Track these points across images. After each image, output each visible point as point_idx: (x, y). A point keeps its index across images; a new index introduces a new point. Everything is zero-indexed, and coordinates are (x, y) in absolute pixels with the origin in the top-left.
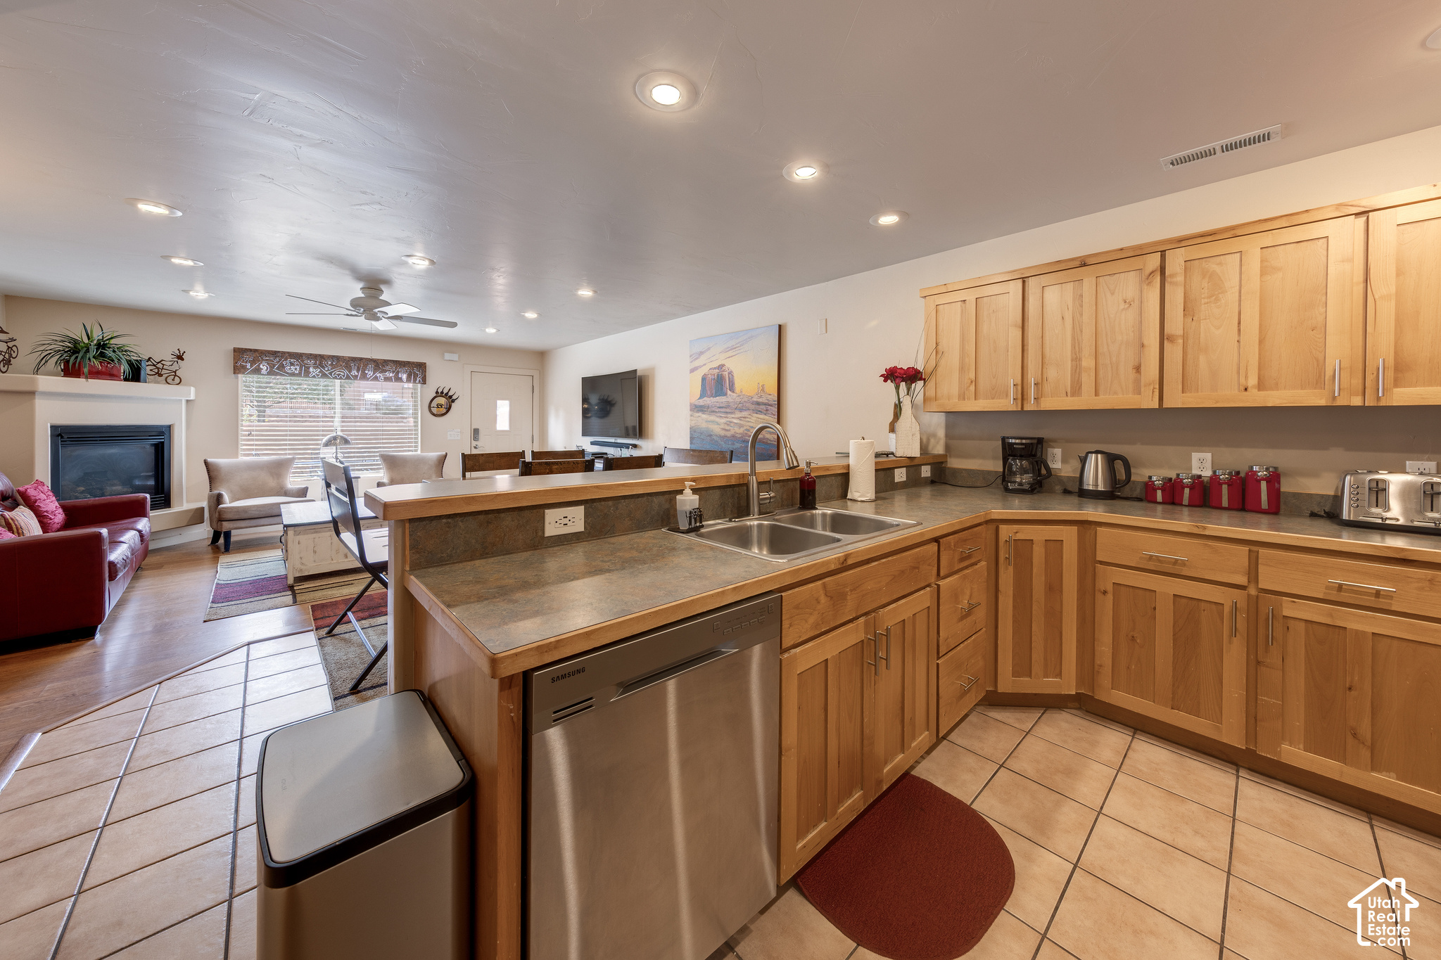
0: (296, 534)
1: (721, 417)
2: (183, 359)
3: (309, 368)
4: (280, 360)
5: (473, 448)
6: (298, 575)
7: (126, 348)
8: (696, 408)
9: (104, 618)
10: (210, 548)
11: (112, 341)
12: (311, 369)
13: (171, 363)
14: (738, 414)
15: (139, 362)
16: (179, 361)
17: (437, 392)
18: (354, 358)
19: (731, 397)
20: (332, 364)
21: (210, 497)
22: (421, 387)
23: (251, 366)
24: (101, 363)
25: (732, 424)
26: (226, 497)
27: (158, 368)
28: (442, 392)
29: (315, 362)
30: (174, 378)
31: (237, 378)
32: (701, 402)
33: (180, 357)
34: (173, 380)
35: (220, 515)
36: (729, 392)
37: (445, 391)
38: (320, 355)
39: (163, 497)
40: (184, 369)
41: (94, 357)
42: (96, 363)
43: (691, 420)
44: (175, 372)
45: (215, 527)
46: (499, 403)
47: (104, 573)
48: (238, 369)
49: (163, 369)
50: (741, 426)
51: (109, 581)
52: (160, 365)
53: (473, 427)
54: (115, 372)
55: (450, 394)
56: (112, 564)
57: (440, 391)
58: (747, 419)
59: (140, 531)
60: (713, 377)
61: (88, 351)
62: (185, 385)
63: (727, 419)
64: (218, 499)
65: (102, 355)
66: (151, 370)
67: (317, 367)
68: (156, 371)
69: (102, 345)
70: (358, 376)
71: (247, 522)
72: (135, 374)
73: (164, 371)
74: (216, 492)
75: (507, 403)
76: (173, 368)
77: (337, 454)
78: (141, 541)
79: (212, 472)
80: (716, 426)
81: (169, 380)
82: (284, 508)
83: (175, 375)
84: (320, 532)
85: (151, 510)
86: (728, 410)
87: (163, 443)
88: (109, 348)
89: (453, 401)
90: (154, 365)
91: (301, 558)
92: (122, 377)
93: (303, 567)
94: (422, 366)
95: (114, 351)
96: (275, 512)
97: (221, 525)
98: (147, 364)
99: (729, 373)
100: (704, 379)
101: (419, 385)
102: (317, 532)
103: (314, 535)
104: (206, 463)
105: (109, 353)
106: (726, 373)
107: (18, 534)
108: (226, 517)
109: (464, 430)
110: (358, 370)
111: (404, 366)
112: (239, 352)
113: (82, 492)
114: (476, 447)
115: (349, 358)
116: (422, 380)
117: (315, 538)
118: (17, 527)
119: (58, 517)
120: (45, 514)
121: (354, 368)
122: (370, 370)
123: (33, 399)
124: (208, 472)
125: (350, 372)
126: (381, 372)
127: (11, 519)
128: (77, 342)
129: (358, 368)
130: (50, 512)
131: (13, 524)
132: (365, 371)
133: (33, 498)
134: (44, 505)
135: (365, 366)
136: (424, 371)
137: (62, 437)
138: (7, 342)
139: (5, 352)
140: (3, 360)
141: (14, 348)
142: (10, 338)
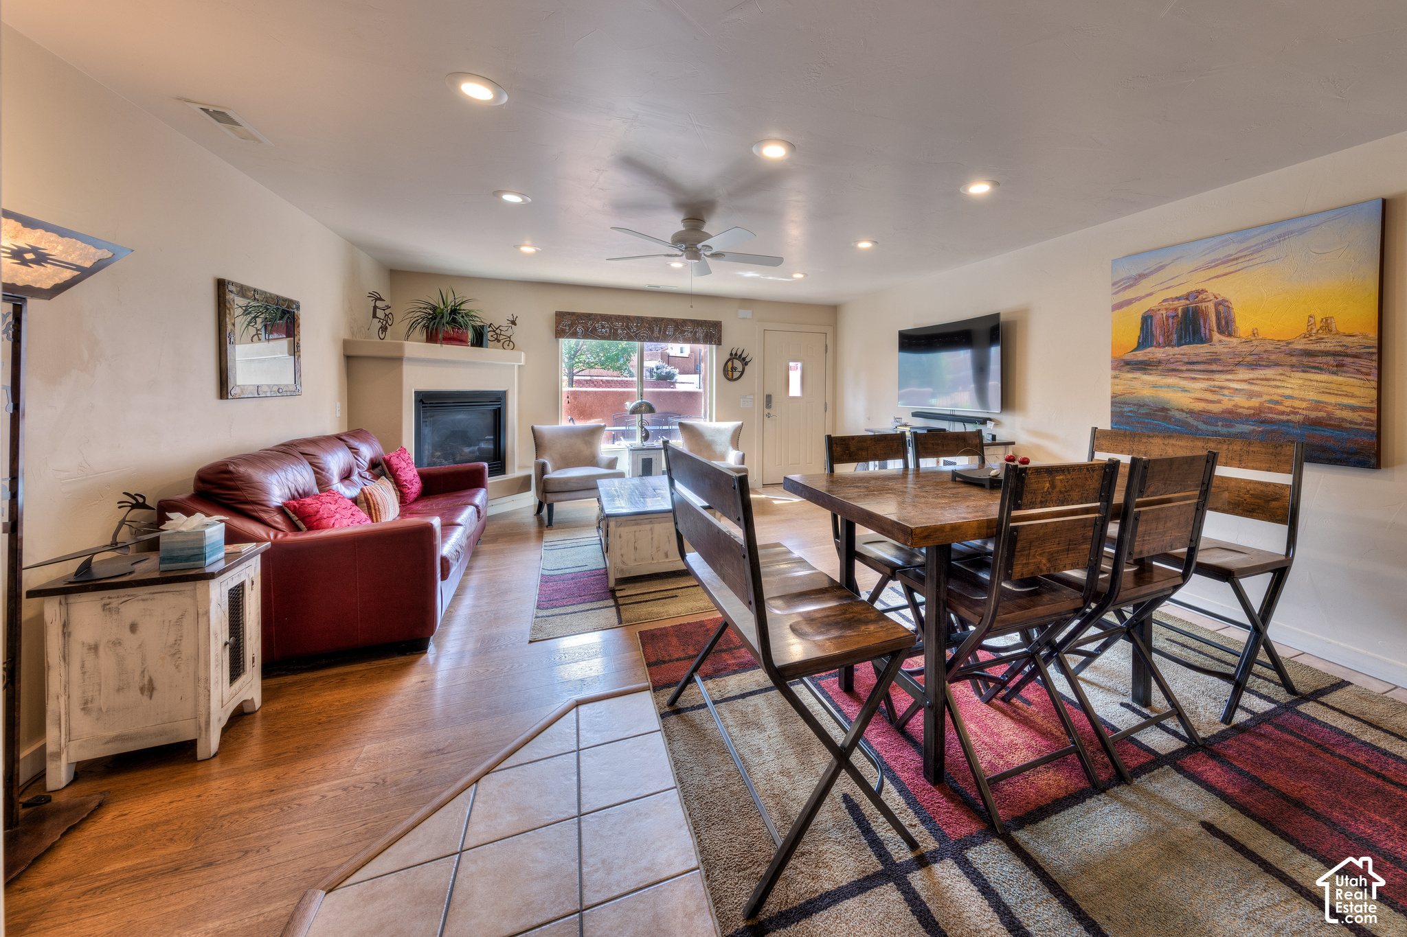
0: (618, 525)
1: (1195, 379)
2: (515, 325)
3: (617, 330)
4: (593, 323)
5: (765, 416)
6: (619, 576)
7: (472, 313)
8: (1125, 365)
9: (436, 628)
10: (535, 517)
11: (463, 307)
12: (619, 331)
13: (506, 328)
14: (1244, 374)
15: (482, 327)
16: (513, 326)
17: (731, 354)
18: (656, 318)
19: (1220, 344)
20: (637, 326)
21: (537, 465)
22: (717, 349)
23: (570, 329)
24: (453, 328)
25: (1226, 392)
26: (549, 467)
27: (497, 334)
28: (736, 354)
29: (623, 324)
30: (508, 343)
31: (558, 342)
32: (1141, 355)
33: (513, 323)
34: (508, 345)
35: (544, 486)
36: (1216, 336)
37: (739, 353)
38: (627, 316)
39: (499, 462)
40: (518, 334)
41: (447, 323)
42: (449, 328)
43: (1113, 384)
44: (510, 337)
45: (541, 498)
46: (792, 365)
47: (436, 573)
48: (559, 333)
49: (500, 334)
50: (1251, 395)
51: (442, 580)
52: (498, 331)
53: (766, 393)
54: (463, 338)
55: (743, 356)
56: (445, 561)
57: (734, 353)
58: (1272, 383)
59: (477, 507)
60: (1171, 313)
61: (443, 317)
62: (517, 350)
63: (1212, 383)
64: (542, 469)
65: (454, 320)
66: (492, 336)
67: (625, 329)
68: (495, 336)
69: (454, 311)
70: (659, 337)
71: (567, 494)
72: (479, 341)
73: (501, 337)
74: (541, 460)
75: (799, 365)
76: (509, 334)
77: (642, 422)
78: (479, 517)
79: (539, 443)
80: (1179, 395)
81: (505, 346)
82: (600, 482)
83: (510, 341)
84: (640, 524)
85: (489, 477)
86: (1214, 367)
87: (500, 408)
88: (459, 313)
89: (746, 364)
90: (494, 331)
91: (622, 555)
92: (469, 344)
93: (624, 567)
94: (717, 325)
95: (463, 317)
96: (591, 485)
97: (546, 497)
98: (489, 329)
99: (1217, 305)
100: (1147, 320)
101: (714, 346)
102: (637, 524)
103: (635, 528)
104: (533, 429)
105: (459, 318)
106: (1211, 306)
107: (375, 510)
108: (550, 488)
109: (756, 397)
110: (660, 331)
111: (701, 326)
112: (560, 316)
113: (438, 458)
114: (769, 416)
115: (652, 318)
116: (717, 341)
117: (635, 532)
118: (374, 504)
119: (415, 487)
120: (405, 483)
121: (656, 329)
122: (670, 331)
123: (402, 364)
124: (535, 440)
125: (652, 333)
126: (680, 333)
127: (370, 494)
128: (434, 308)
129: (660, 329)
130: (408, 481)
131: (371, 500)
132: (666, 331)
133: (395, 466)
134: (404, 473)
135: (666, 327)
136: (720, 331)
137: (423, 403)
138: (384, 310)
139: (383, 320)
140: (381, 327)
141: (390, 316)
142: (386, 306)
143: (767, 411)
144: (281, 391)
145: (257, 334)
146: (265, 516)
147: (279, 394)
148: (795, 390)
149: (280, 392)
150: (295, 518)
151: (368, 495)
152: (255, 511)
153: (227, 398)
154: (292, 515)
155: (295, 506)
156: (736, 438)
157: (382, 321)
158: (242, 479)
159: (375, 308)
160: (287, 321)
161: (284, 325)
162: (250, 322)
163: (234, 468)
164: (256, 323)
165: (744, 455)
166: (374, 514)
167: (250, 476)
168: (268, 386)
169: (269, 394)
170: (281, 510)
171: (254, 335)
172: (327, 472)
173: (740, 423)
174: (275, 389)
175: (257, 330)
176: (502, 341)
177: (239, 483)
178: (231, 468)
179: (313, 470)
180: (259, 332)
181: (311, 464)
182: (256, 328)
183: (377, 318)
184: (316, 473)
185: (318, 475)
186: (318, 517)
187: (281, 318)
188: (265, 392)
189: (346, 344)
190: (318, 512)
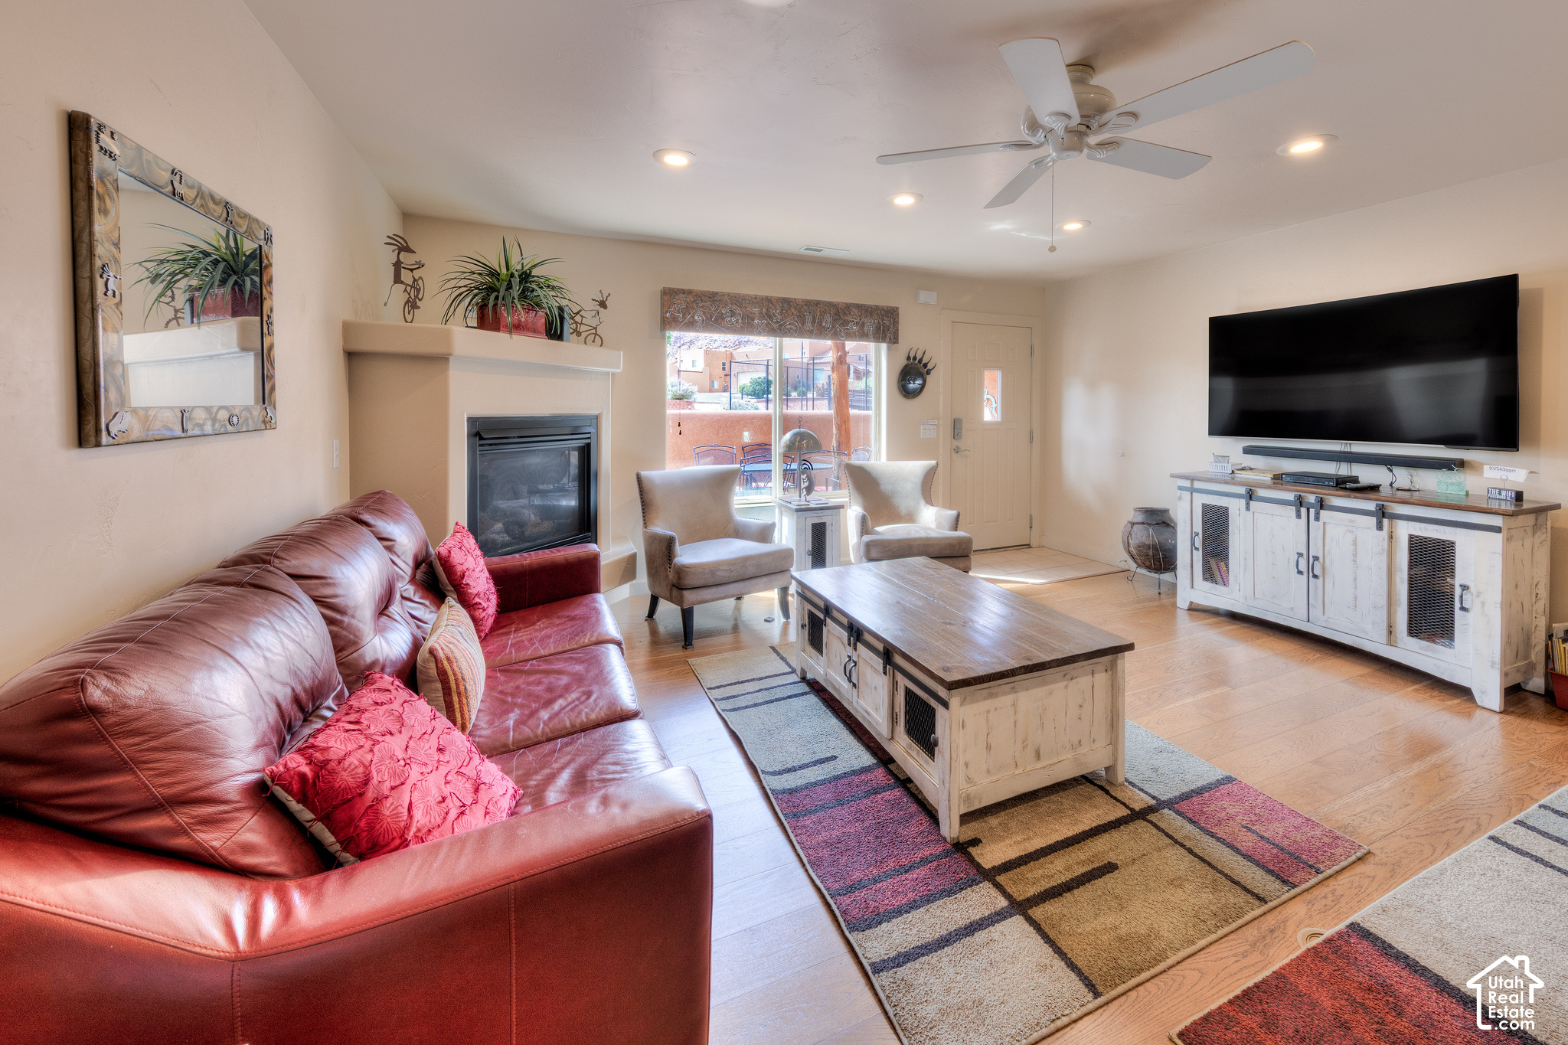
2: (605, 308)
3: (753, 319)
4: (719, 306)
5: (952, 451)
6: (964, 810)
10: (646, 623)
12: (757, 321)
13: (591, 314)
15: (562, 308)
16: (602, 310)
17: (909, 358)
18: (809, 301)
20: (781, 313)
21: (651, 538)
22: (889, 349)
23: (683, 318)
26: (677, 543)
27: (576, 323)
28: (915, 359)
29: (762, 309)
30: (594, 338)
31: (664, 335)
33: (603, 304)
34: (594, 341)
37: (919, 358)
38: (767, 297)
39: (589, 534)
40: (609, 322)
41: (515, 297)
42: (517, 306)
44: (595, 328)
46: (987, 374)
48: (668, 322)
49: (581, 323)
52: (578, 318)
53: (954, 417)
54: (533, 325)
55: (924, 361)
57: (912, 356)
59: (619, 644)
61: (509, 287)
62: (607, 348)
64: (668, 547)
65: (524, 294)
66: (570, 326)
67: (764, 318)
68: (574, 327)
69: (525, 277)
70: (812, 331)
71: (713, 590)
72: (554, 331)
73: (585, 328)
74: (657, 529)
75: (999, 374)
76: (594, 322)
79: (646, 499)
81: (589, 341)
83: (596, 334)
84: (995, 696)
87: (588, 445)
88: (533, 281)
89: (928, 373)
90: (572, 318)
91: (966, 765)
92: (542, 334)
93: (972, 790)
94: (893, 314)
95: (536, 289)
97: (681, 595)
101: (887, 345)
102: (991, 696)
104: (636, 477)
105: (532, 290)
107: (459, 694)
108: (689, 581)
109: (941, 422)
110: (813, 322)
111: (871, 315)
112: (669, 295)
113: (499, 533)
114: (957, 450)
115: (803, 301)
116: (892, 338)
117: (988, 712)
118: (456, 680)
119: (490, 606)
120: (477, 600)
121: (809, 318)
122: (828, 321)
123: (447, 369)
124: (641, 495)
125: (803, 325)
126: (842, 325)
127: (448, 659)
128: (494, 274)
129: (814, 318)
130: (482, 595)
131: (450, 673)
132: (822, 322)
133: (459, 569)
134: (475, 580)
135: (822, 314)
136: (896, 322)
137: (481, 438)
138: (412, 270)
139: (411, 287)
140: (407, 302)
141: (420, 282)
142: (417, 263)
143: (956, 443)
144: (235, 420)
145: (176, 318)
146: (213, 839)
147: (230, 428)
148: (990, 414)
149: (232, 425)
150: (305, 815)
151: (445, 663)
152: (181, 831)
153: (98, 445)
154: (294, 805)
155: (302, 776)
156: (928, 486)
157: (408, 289)
158: (134, 725)
159: (398, 265)
160: (233, 289)
161: (228, 297)
162: (162, 294)
163: (106, 691)
164: (173, 298)
165: (958, 516)
166: (457, 706)
167: (161, 708)
168: (208, 409)
169: (208, 429)
170: (262, 795)
171: (170, 320)
172: (353, 617)
173: (934, 462)
174: (223, 415)
175: (176, 311)
176: (584, 335)
177: (124, 746)
178: (96, 694)
179: (324, 616)
180: (179, 315)
181: (318, 601)
182: (174, 307)
183: (402, 282)
184: (330, 621)
185: (334, 628)
186: (370, 794)
187: (223, 282)
188: (201, 426)
189: (348, 329)
190: (367, 781)
